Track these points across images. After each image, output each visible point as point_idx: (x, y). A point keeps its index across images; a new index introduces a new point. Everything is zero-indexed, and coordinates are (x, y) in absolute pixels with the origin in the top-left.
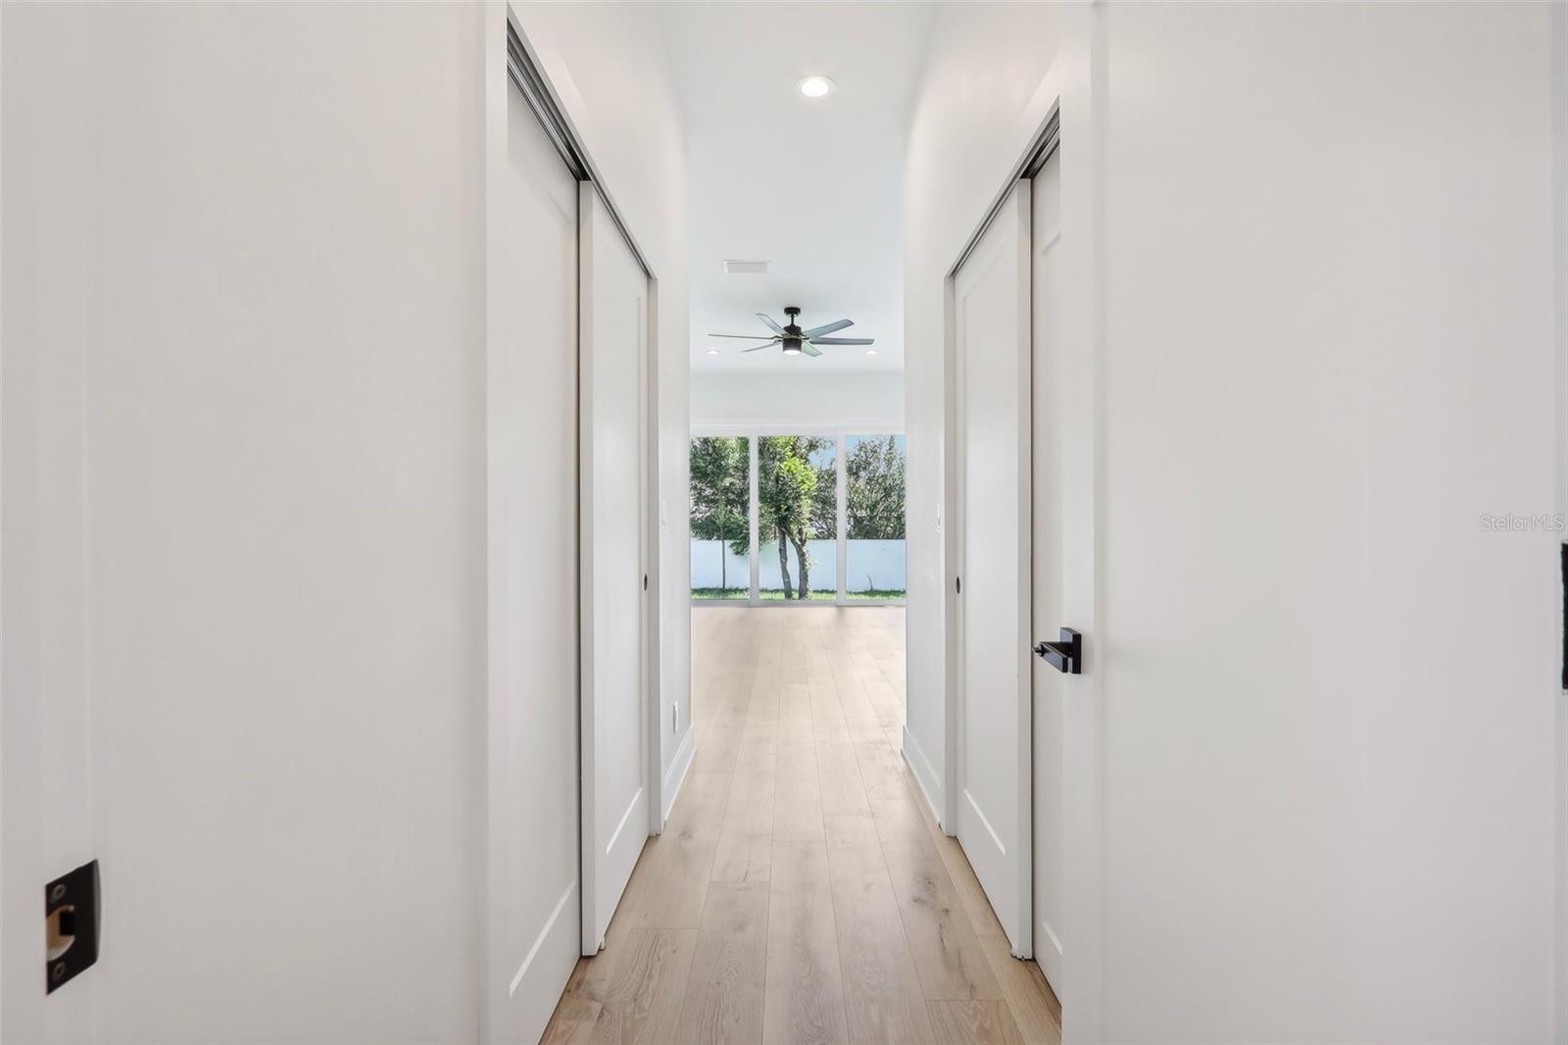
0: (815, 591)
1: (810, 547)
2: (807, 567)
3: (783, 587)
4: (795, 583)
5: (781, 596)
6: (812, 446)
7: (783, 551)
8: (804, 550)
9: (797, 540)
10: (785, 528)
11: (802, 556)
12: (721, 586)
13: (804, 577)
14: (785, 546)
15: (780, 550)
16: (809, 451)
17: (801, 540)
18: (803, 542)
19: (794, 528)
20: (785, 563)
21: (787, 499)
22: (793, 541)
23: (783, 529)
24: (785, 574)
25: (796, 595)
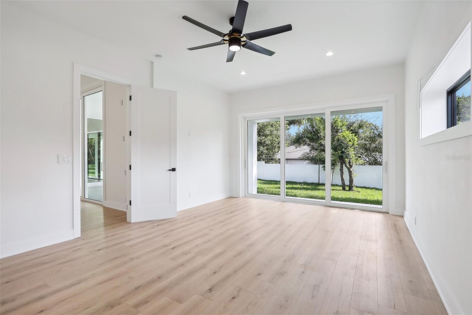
0: (357, 187)
1: (354, 168)
2: (353, 177)
3: (341, 184)
4: (347, 183)
5: (341, 188)
6: (360, 127)
7: (341, 170)
8: (351, 170)
9: (348, 165)
10: (342, 160)
11: (350, 172)
12: (318, 182)
13: (351, 181)
14: (342, 168)
15: (340, 169)
16: (359, 128)
17: (350, 165)
18: (351, 166)
19: (347, 160)
20: (343, 175)
21: (343, 148)
22: (346, 166)
23: (341, 161)
24: (342, 179)
25: (347, 188)
